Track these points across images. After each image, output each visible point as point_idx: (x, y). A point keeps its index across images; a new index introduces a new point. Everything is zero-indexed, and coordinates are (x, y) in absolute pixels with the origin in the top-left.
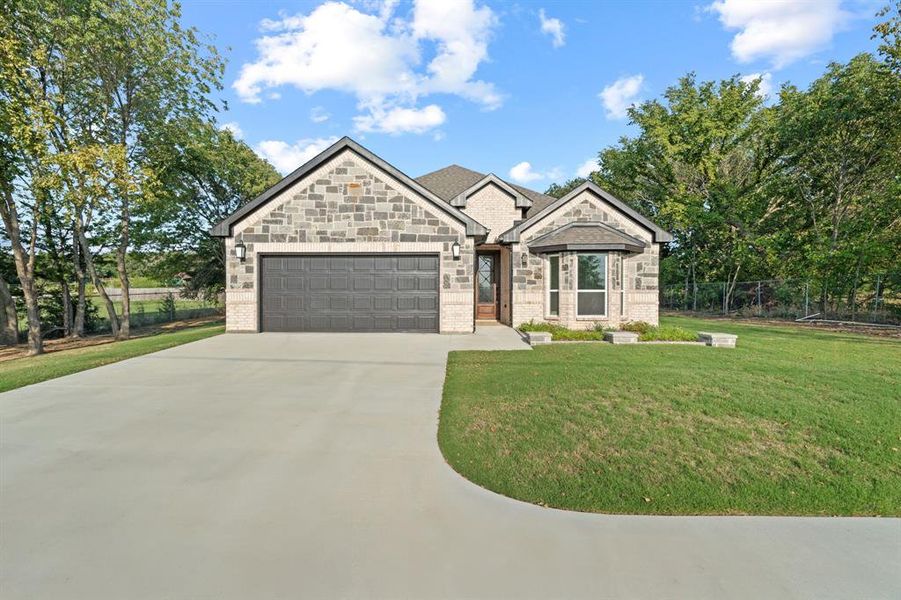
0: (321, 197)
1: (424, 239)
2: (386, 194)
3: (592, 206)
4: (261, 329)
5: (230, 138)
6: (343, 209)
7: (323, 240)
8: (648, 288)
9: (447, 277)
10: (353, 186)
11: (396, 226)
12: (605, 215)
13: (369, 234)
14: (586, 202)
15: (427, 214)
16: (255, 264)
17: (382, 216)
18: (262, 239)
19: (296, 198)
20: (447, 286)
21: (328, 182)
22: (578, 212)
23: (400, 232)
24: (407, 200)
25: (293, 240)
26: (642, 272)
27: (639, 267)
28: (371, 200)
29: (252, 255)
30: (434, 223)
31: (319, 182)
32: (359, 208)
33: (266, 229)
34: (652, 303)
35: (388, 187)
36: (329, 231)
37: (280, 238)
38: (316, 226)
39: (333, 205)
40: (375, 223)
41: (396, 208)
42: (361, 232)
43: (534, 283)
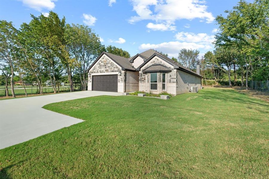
0: (100, 64)
1: (116, 71)
2: (109, 62)
3: (158, 60)
4: (92, 90)
5: (115, 48)
6: (104, 66)
7: (100, 72)
8: (173, 82)
9: (119, 80)
10: (105, 61)
11: (111, 69)
12: (161, 62)
13: (107, 71)
14: (156, 59)
15: (116, 66)
16: (91, 78)
17: (109, 67)
18: (92, 73)
19: (97, 64)
20: (119, 82)
21: (101, 61)
22: (154, 62)
23: (112, 70)
24: (113, 63)
25: (96, 73)
26: (171, 77)
27: (170, 76)
28: (107, 64)
29: (91, 76)
30: (117, 68)
31: (100, 61)
32: (105, 66)
33: (93, 71)
34: (174, 87)
35: (110, 61)
36: (101, 71)
37: (95, 72)
38: (100, 70)
39: (102, 65)
40: (108, 69)
41: (111, 65)
42: (106, 70)
43: (144, 81)
